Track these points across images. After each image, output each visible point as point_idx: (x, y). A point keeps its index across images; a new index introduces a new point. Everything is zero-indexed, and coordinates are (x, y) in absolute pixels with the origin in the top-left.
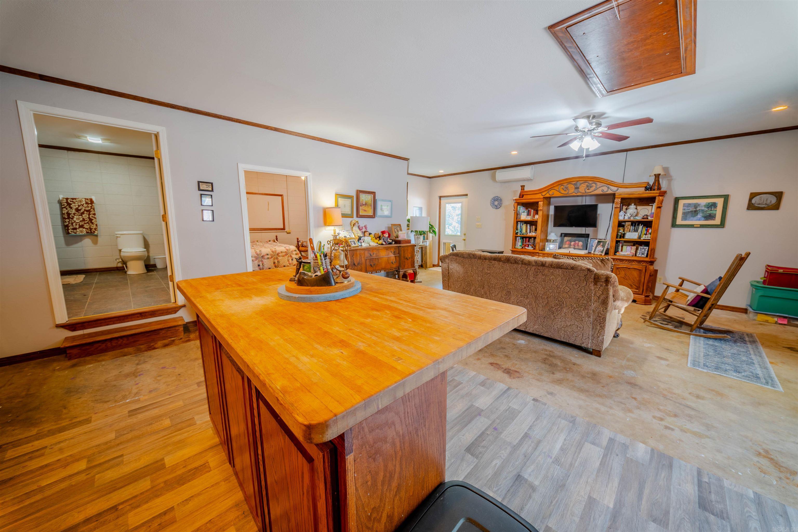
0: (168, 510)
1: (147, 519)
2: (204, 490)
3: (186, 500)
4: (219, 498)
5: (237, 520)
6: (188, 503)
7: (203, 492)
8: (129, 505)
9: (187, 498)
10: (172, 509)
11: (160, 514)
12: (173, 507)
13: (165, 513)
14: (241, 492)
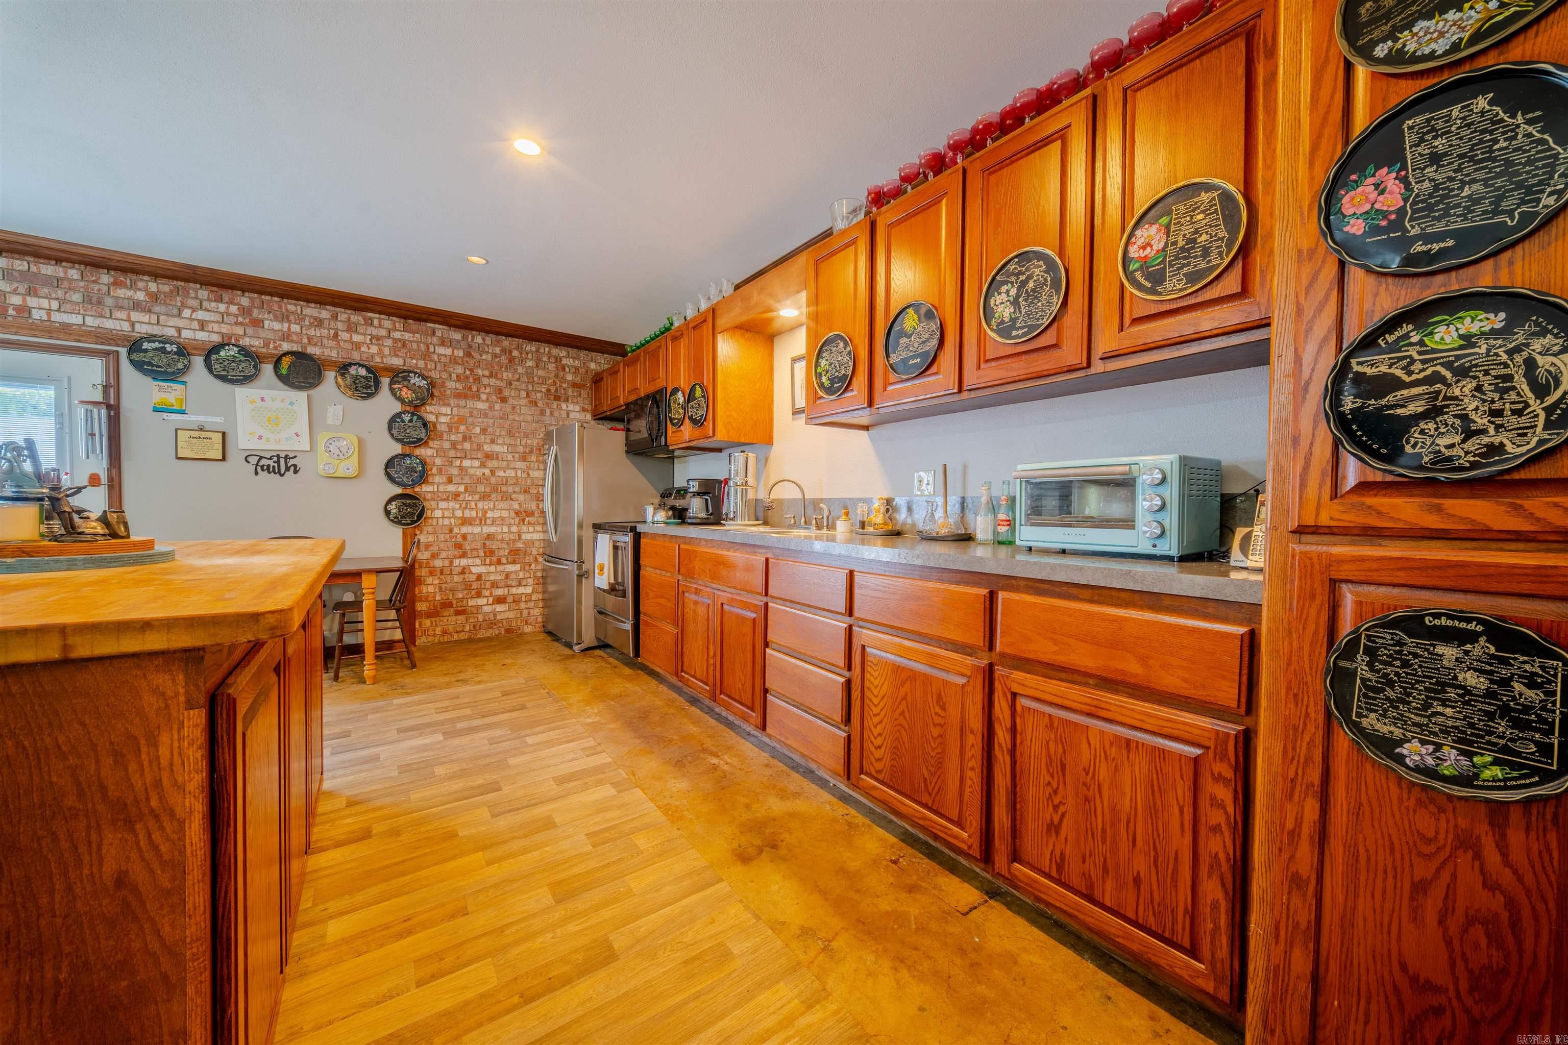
0: (427, 983)
1: (465, 970)
2: (355, 1013)
3: (392, 997)
4: (329, 993)
5: (316, 951)
6: (389, 990)
7: (353, 1011)
8: (500, 1001)
9: (389, 1002)
10: (420, 984)
11: (442, 976)
12: (417, 987)
13: (433, 977)
14: (283, 999)
